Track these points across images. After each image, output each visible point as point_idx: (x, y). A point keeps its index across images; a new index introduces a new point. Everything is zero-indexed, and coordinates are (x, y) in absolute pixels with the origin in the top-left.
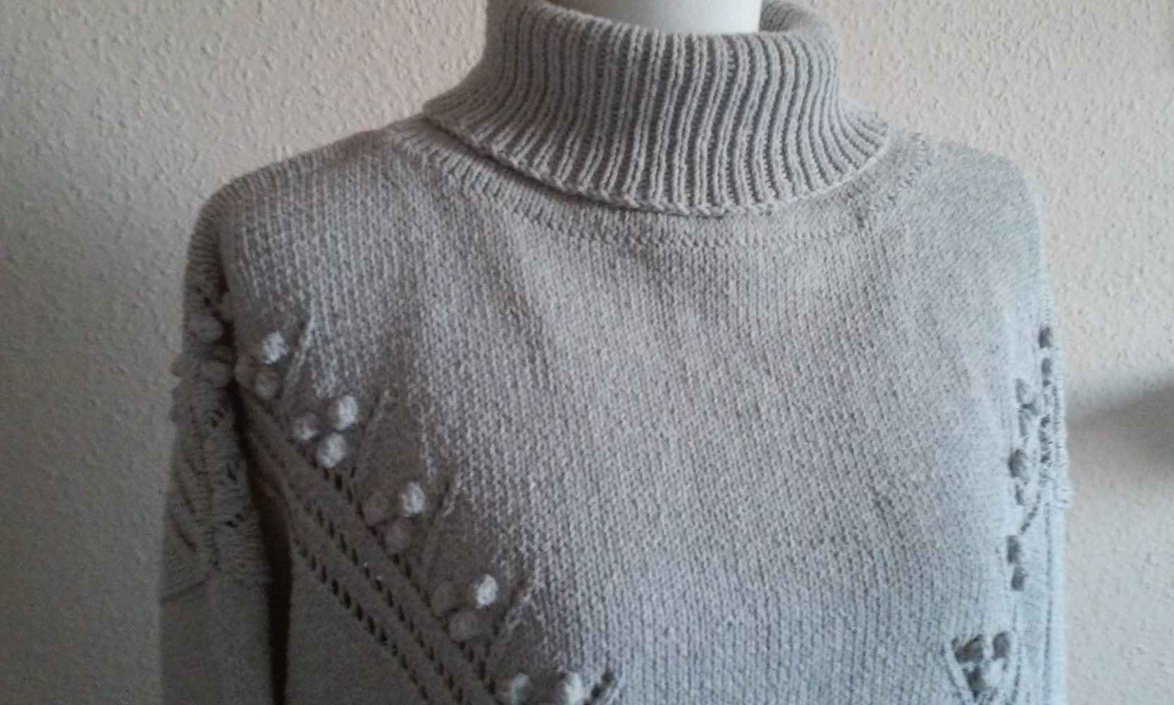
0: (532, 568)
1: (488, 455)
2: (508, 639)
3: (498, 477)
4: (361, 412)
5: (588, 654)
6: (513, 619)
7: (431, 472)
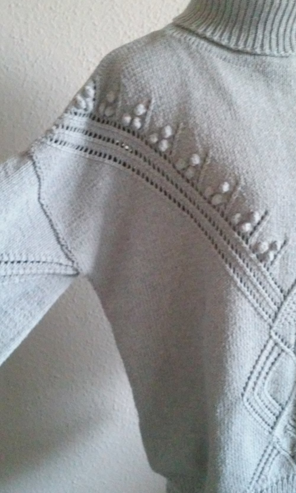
0: (240, 179)
1: (220, 143)
2: (233, 203)
3: (224, 150)
4: (172, 132)
5: (261, 205)
6: (235, 195)
7: (201, 150)
